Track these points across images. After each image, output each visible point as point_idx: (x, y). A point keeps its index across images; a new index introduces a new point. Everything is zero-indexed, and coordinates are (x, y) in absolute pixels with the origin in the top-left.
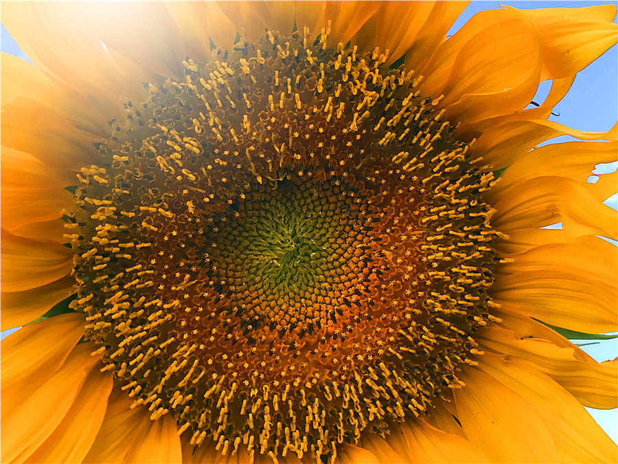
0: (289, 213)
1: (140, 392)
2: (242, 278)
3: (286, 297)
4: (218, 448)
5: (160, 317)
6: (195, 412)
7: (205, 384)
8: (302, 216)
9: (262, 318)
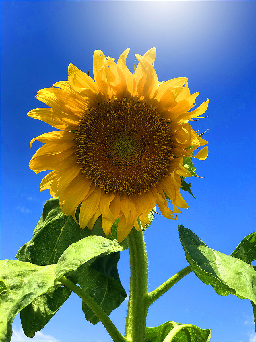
0: (129, 139)
1: (78, 156)
2: (112, 147)
3: (119, 156)
4: (86, 176)
5: (90, 145)
6: (86, 167)
7: (91, 163)
8: (132, 141)
9: (111, 157)
